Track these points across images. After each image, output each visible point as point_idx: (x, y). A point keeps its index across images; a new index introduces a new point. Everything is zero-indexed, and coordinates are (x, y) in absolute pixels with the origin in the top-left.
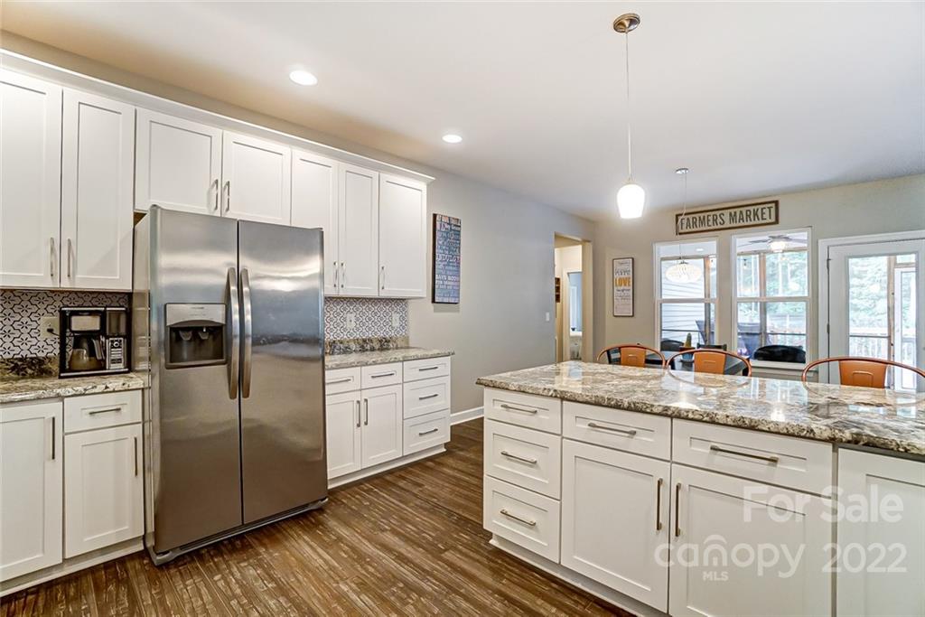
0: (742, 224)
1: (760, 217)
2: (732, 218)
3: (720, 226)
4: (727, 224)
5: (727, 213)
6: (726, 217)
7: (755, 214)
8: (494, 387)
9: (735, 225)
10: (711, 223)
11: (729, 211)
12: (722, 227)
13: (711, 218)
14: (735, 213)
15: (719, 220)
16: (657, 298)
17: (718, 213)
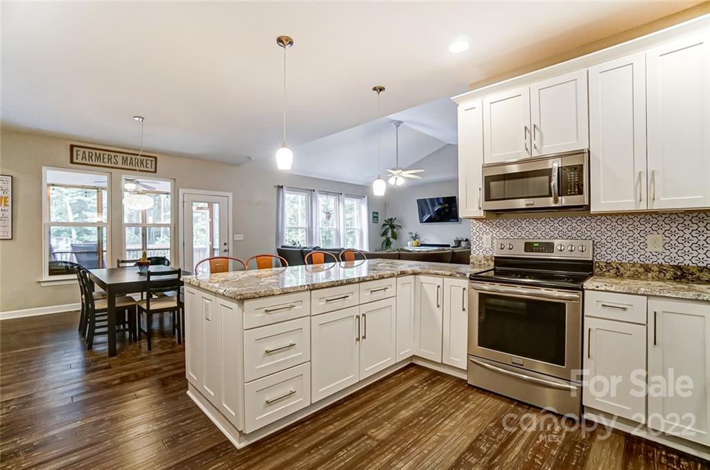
0: (131, 167)
1: (145, 165)
2: (125, 161)
3: (113, 165)
4: (120, 165)
5: (120, 156)
6: (120, 159)
7: (142, 163)
8: (260, 297)
9: (126, 167)
10: (106, 160)
11: (123, 155)
12: (115, 166)
13: (106, 156)
14: (127, 158)
15: (113, 160)
16: (45, 221)
17: (113, 154)
